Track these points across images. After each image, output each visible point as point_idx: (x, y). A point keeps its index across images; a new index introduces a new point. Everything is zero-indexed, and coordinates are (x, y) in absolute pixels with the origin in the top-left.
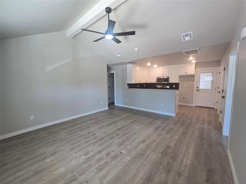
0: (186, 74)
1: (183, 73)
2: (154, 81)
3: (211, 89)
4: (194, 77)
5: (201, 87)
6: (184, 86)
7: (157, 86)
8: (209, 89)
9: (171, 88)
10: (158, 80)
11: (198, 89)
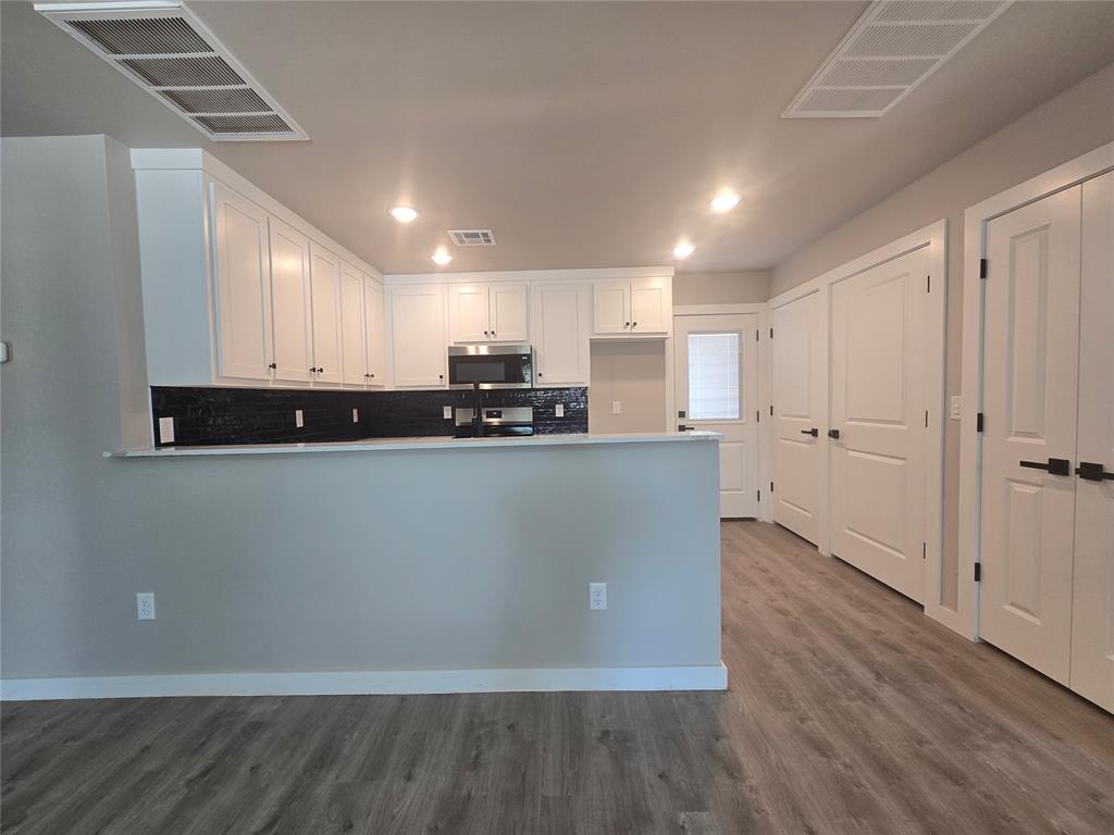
0: (628, 329)
1: (613, 328)
2: (431, 375)
3: (737, 416)
4: (663, 352)
5: (695, 412)
6: (617, 407)
7: (447, 414)
8: (728, 417)
9: (544, 421)
10: (458, 366)
11: (682, 422)
